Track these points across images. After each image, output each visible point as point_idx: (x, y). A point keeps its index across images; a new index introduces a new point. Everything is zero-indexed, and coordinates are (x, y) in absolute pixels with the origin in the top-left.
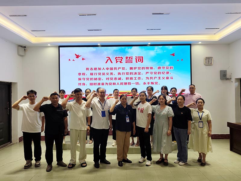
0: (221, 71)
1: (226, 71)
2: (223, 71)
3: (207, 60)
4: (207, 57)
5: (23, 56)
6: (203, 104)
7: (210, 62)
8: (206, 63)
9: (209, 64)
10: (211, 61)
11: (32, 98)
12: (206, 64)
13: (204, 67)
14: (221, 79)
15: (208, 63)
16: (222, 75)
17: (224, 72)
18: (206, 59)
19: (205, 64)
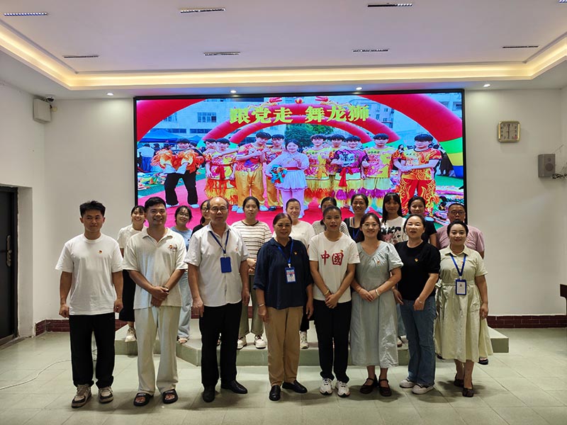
0: (540, 157)
1: (554, 155)
2: (546, 155)
3: (505, 129)
4: (503, 120)
5: (46, 122)
6: (465, 234)
7: (512, 135)
8: (501, 136)
9: (511, 139)
10: (516, 131)
11: (95, 221)
12: (503, 139)
13: (499, 145)
14: (540, 176)
15: (508, 138)
16: (543, 167)
17: (550, 160)
18: (502, 125)
19: (499, 140)
